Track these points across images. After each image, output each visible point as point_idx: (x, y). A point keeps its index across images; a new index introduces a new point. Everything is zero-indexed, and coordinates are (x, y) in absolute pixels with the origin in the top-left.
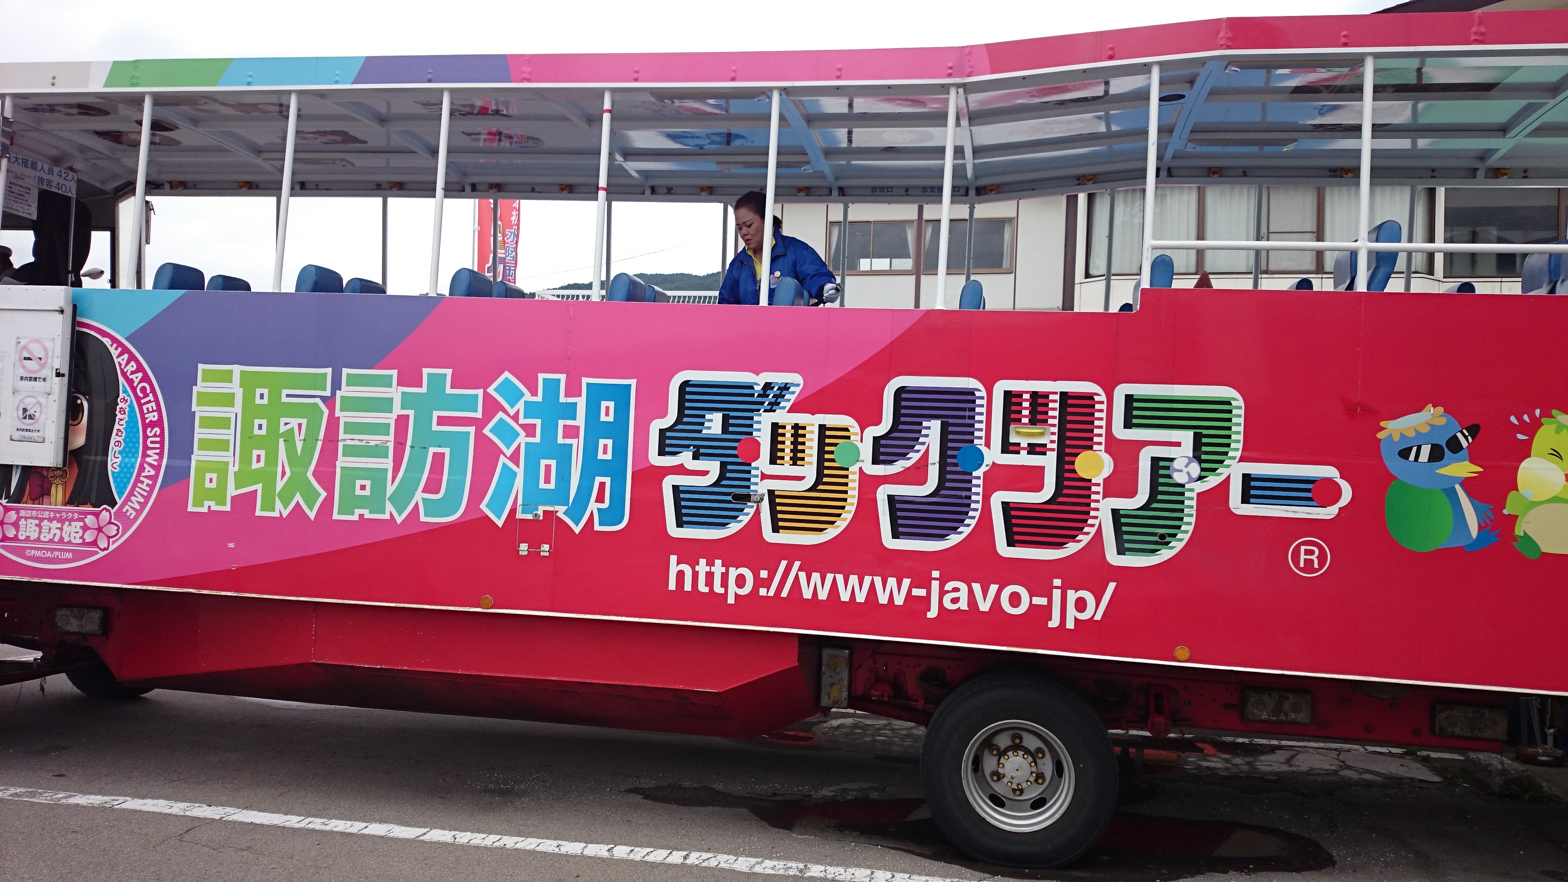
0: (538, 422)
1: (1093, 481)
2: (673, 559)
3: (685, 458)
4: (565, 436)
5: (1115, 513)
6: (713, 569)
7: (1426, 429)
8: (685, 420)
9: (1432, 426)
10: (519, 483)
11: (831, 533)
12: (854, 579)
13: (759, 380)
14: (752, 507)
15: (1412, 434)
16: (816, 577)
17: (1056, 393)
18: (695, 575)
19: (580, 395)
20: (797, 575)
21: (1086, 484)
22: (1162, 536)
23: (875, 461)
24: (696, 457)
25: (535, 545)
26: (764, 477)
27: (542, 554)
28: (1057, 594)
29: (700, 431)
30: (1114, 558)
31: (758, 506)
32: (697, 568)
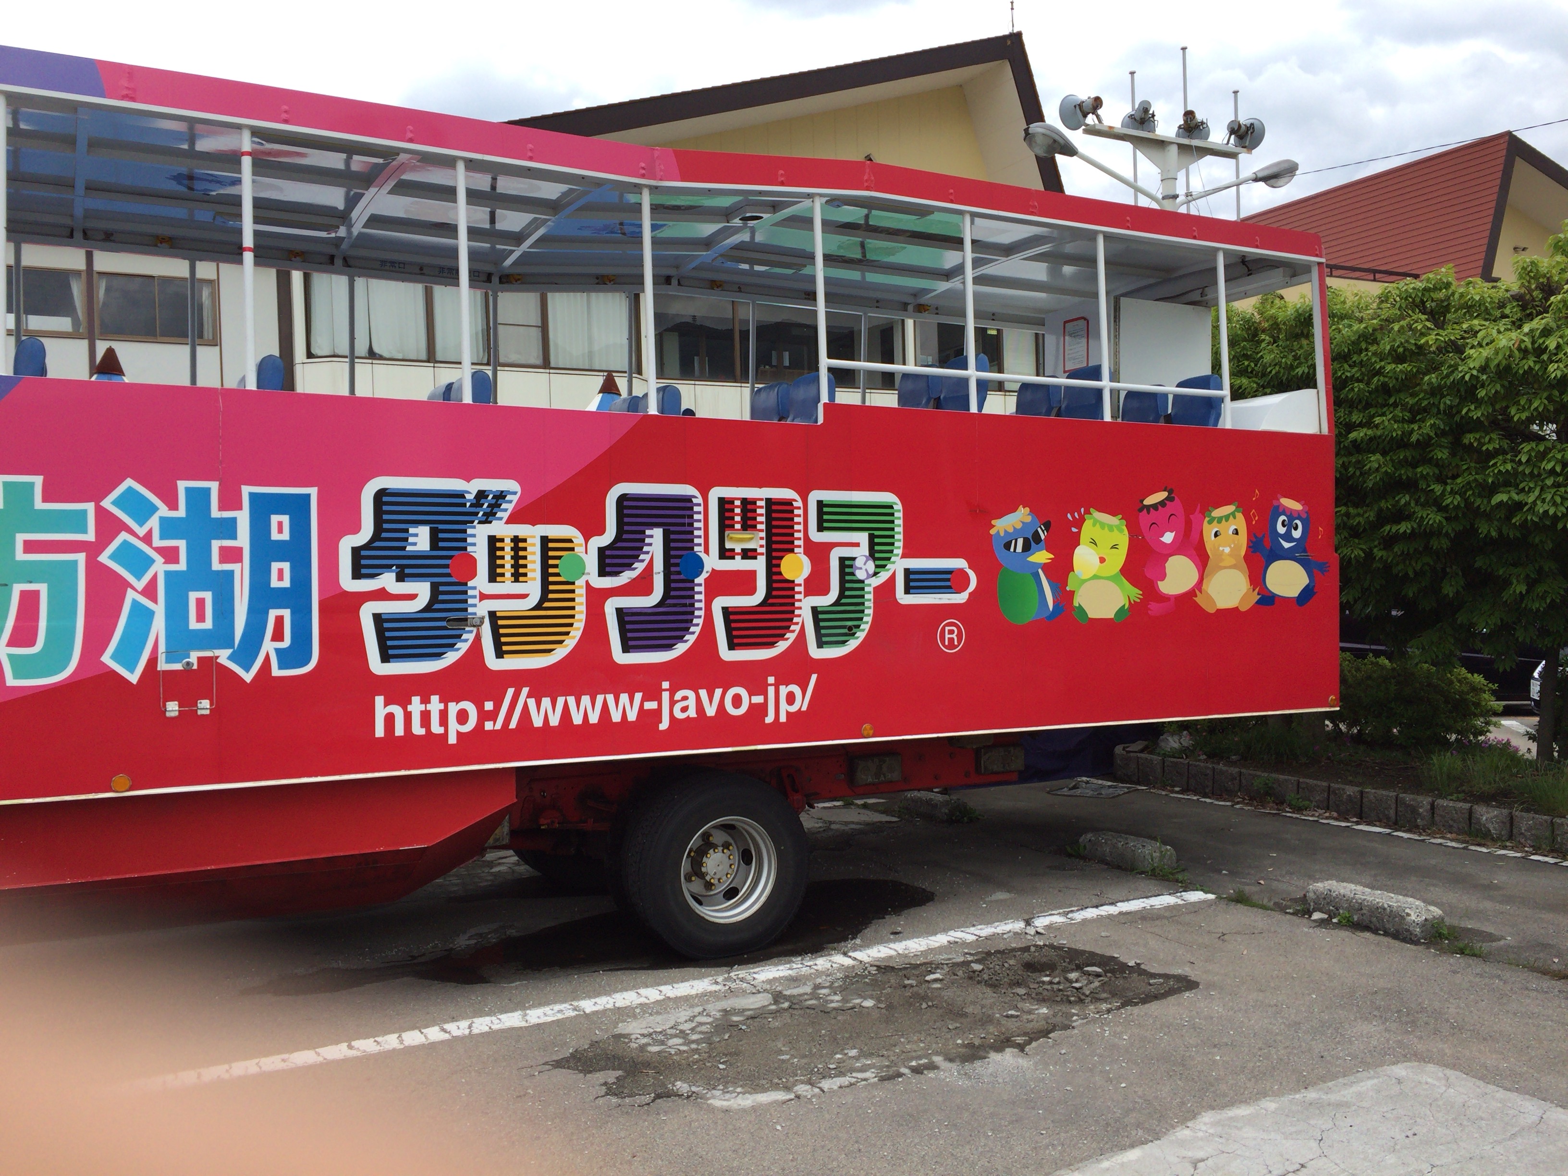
0: (182, 544)
1: (796, 582)
2: (379, 700)
3: (387, 581)
4: (222, 561)
5: (815, 611)
6: (429, 707)
7: (1019, 526)
8: (384, 535)
9: (1023, 523)
10: (159, 625)
11: (560, 653)
12: (586, 700)
13: (472, 487)
14: (471, 632)
15: (1011, 530)
16: (546, 702)
17: (761, 499)
18: (408, 717)
19: (240, 508)
20: (526, 704)
21: (790, 585)
22: (850, 628)
23: (602, 573)
24: (400, 578)
25: (188, 701)
26: (483, 597)
27: (200, 712)
28: (771, 690)
29: (404, 548)
30: (816, 653)
31: (478, 630)
32: (410, 708)
